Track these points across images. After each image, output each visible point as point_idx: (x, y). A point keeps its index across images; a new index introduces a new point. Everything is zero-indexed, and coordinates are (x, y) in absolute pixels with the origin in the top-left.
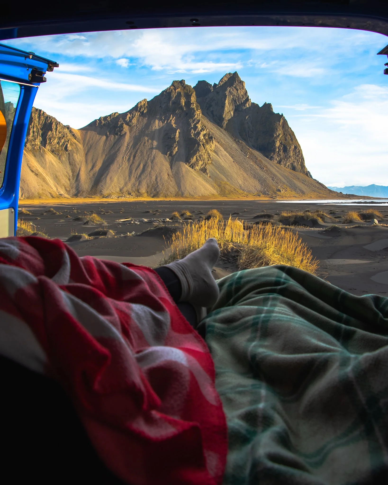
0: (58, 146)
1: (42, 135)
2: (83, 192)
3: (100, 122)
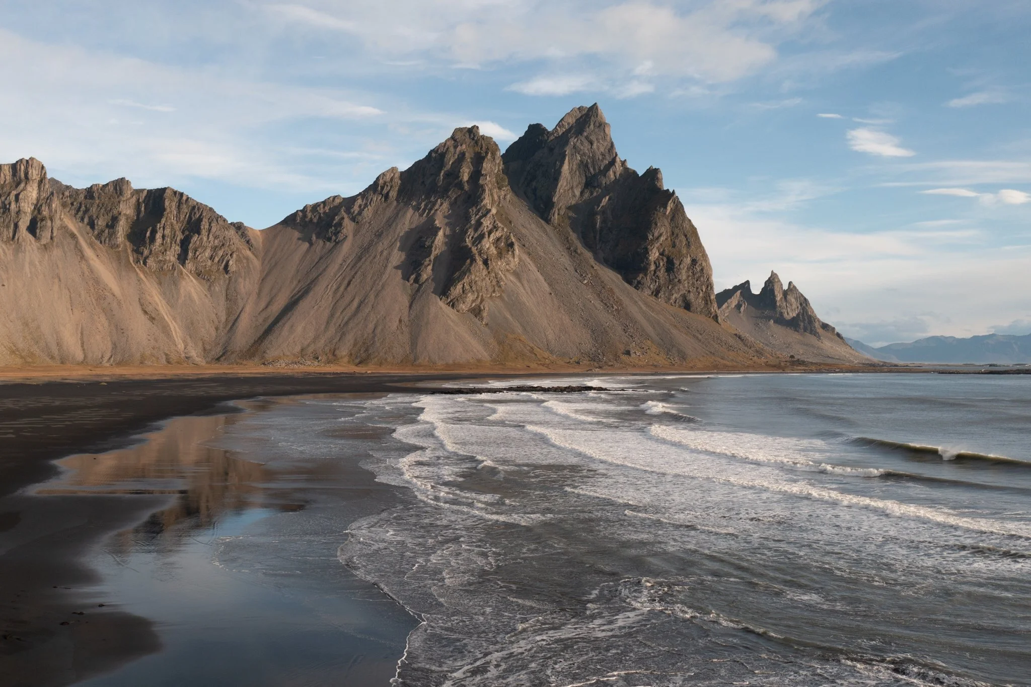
0: (209, 263)
1: (182, 241)
2: (233, 353)
3: (305, 216)
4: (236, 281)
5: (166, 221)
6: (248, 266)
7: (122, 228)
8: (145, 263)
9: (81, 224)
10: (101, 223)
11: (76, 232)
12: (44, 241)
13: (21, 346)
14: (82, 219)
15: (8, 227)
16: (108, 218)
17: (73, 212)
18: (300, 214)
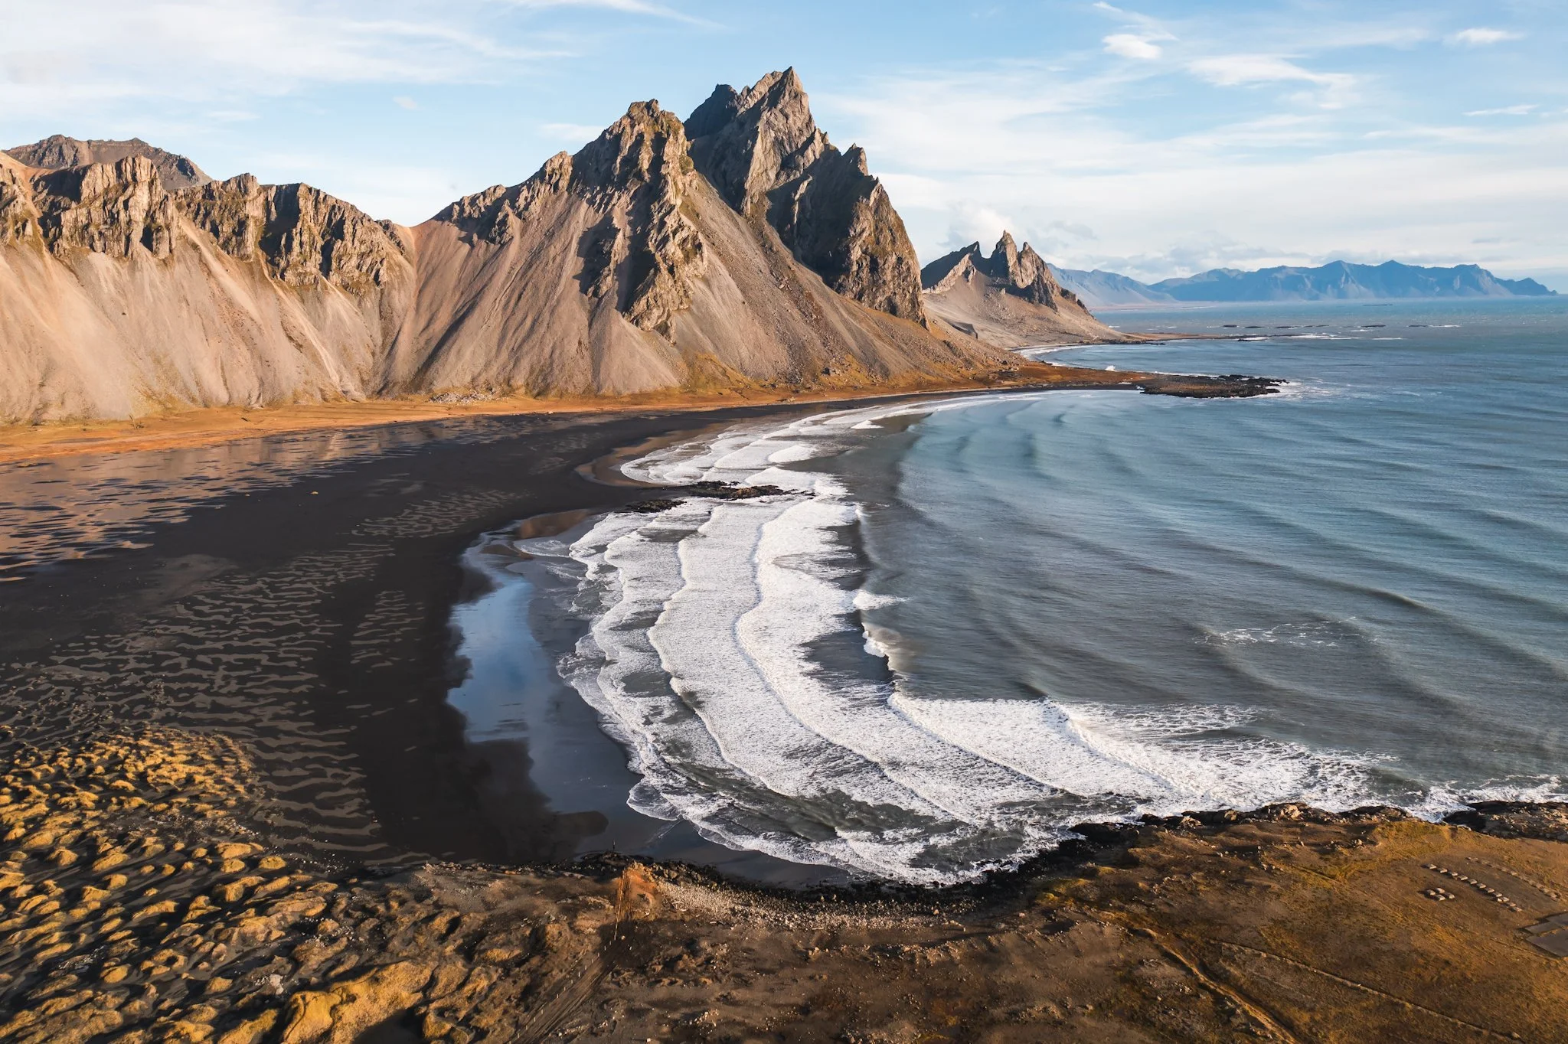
0: (357, 273)
1: (323, 248)
2: (395, 384)
3: (462, 211)
4: (389, 294)
5: (303, 225)
6: (402, 275)
7: (252, 235)
8: (283, 277)
9: (202, 231)
10: (226, 229)
11: (198, 242)
12: (162, 256)
13: (156, 388)
14: (203, 225)
15: (118, 240)
16: (234, 222)
17: (191, 216)
18: (457, 207)
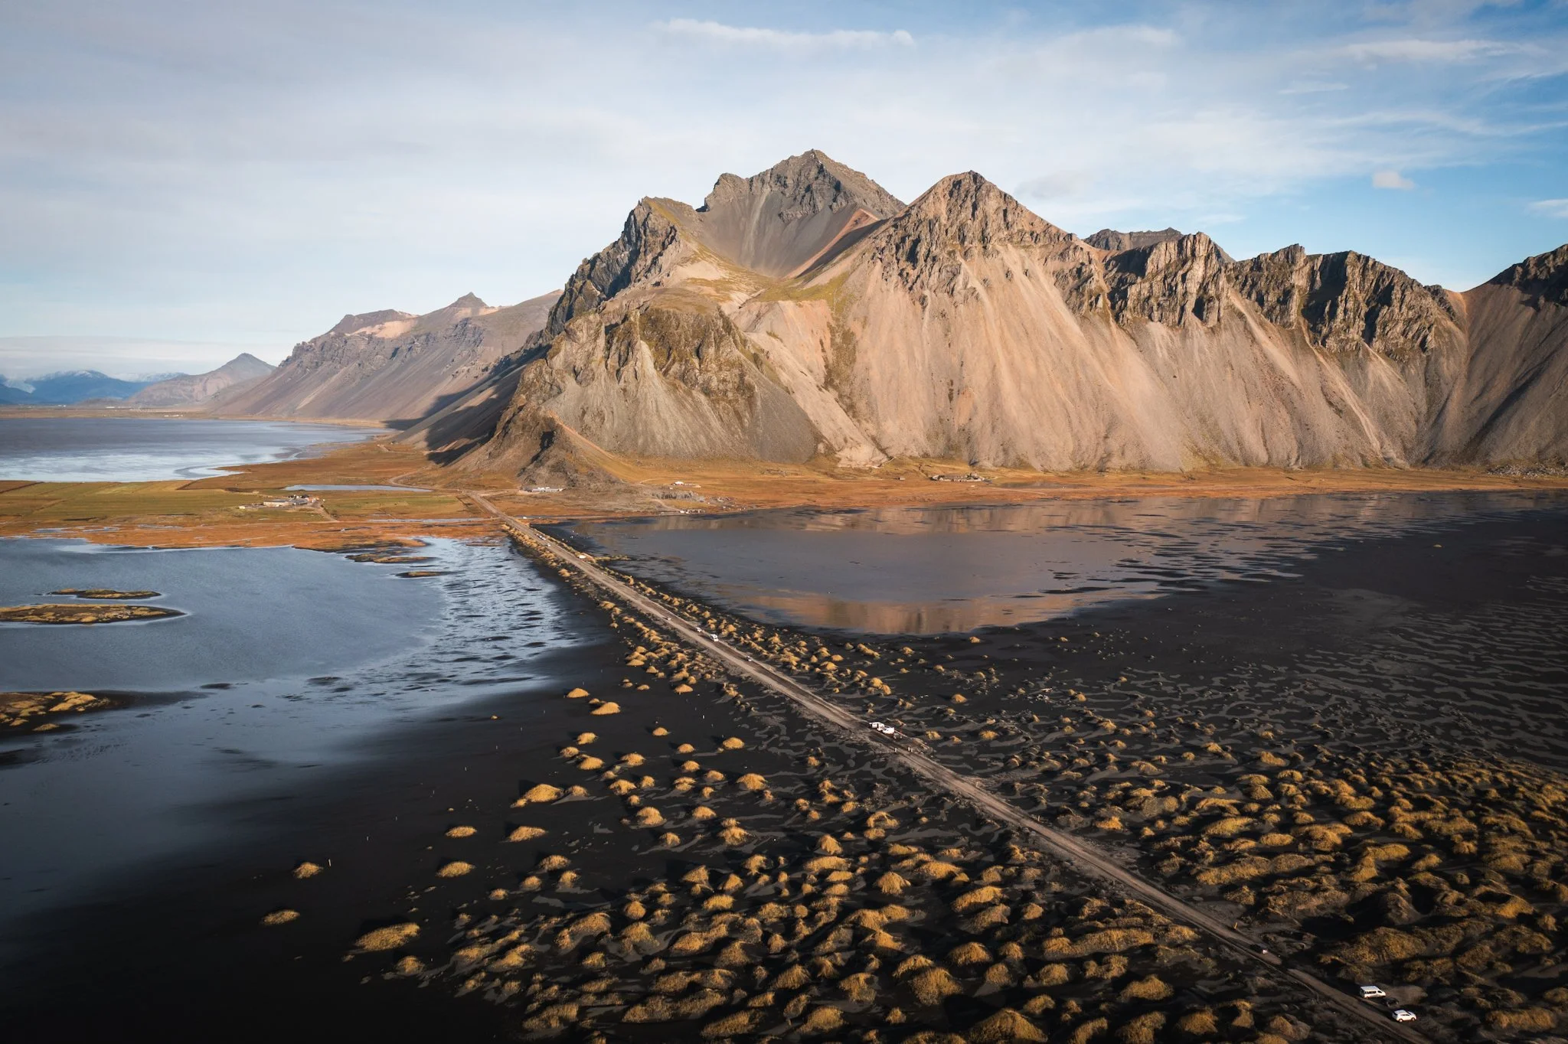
0: (1402, 339)
1: (1367, 314)
2: (1443, 454)
3: (1526, 272)
4: (1436, 360)
5: (1349, 292)
6: (1451, 341)
7: (1295, 304)
8: (1324, 343)
9: (1248, 301)
10: (1271, 298)
11: (1243, 311)
12: (1211, 324)
13: (1202, 446)
14: (1249, 295)
15: (1174, 311)
16: (1279, 292)
17: (1238, 287)
18: (1520, 269)
